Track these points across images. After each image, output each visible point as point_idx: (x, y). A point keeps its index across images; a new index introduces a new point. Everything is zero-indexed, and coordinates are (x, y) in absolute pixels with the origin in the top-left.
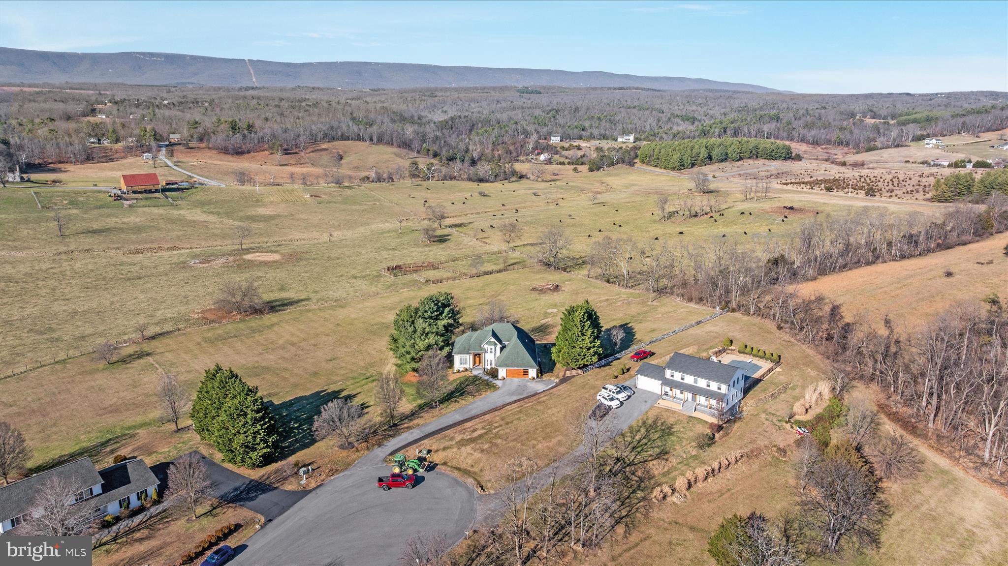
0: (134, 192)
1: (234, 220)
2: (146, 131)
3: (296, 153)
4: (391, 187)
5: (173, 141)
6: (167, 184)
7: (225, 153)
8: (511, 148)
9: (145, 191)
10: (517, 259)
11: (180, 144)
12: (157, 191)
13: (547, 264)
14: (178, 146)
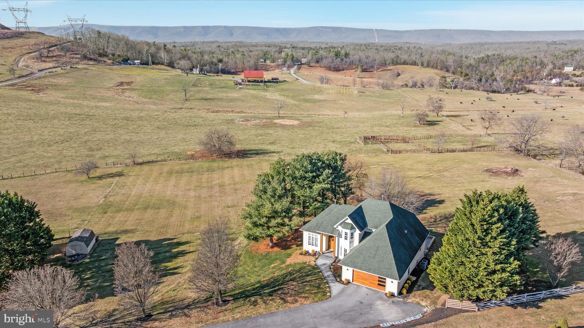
0: (249, 81)
1: (295, 101)
2: (288, 55)
3: (371, 71)
4: (420, 91)
5: (303, 62)
6: (272, 79)
7: (330, 70)
8: (529, 75)
9: (255, 81)
10: (490, 142)
11: (305, 64)
12: (261, 82)
13: (517, 150)
14: (304, 65)
